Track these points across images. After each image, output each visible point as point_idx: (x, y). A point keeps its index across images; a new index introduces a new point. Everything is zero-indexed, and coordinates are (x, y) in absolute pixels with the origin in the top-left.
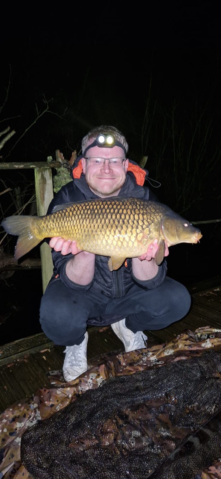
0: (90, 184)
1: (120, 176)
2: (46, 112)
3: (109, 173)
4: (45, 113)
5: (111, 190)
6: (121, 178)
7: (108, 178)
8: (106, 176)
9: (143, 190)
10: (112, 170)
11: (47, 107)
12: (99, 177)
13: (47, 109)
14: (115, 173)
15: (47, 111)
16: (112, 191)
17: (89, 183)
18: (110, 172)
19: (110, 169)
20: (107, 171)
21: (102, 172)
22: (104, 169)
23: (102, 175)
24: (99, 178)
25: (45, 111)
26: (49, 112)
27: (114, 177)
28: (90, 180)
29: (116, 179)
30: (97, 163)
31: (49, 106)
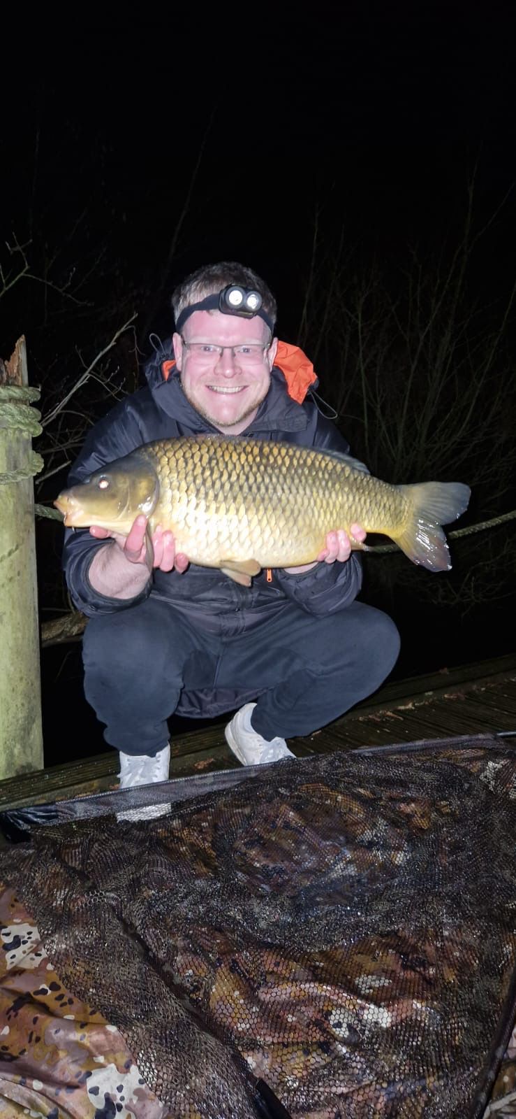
1: (257, 380)
2: (22, 277)
3: (232, 377)
4: (19, 279)
8: (226, 383)
9: (302, 414)
10: (241, 369)
11: (25, 267)
12: (210, 383)
13: (24, 271)
14: (246, 374)
15: (26, 275)
18: (235, 374)
19: (234, 367)
20: (228, 372)
21: (216, 373)
22: (223, 367)
23: (217, 380)
24: (212, 387)
25: (22, 274)
26: (31, 278)
27: (245, 384)
28: (191, 389)
30: (207, 353)
31: (29, 265)
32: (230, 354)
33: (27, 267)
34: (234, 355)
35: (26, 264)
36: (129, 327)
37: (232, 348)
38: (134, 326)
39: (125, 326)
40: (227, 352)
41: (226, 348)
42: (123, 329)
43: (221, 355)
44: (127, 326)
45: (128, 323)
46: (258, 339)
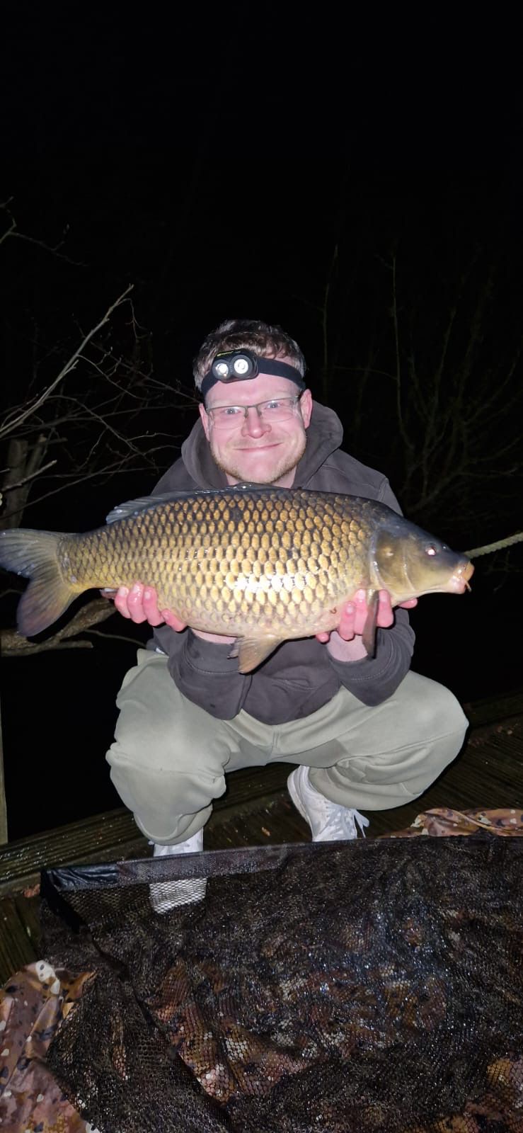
0: (225, 466)
1: (290, 437)
3: (261, 436)
5: (274, 475)
6: (293, 442)
7: (260, 446)
8: (255, 444)
10: (270, 426)
11: (12, 225)
12: (239, 447)
13: (11, 229)
14: (276, 431)
15: (13, 234)
16: (276, 476)
17: (221, 462)
18: (263, 432)
19: (261, 426)
20: (256, 431)
21: (244, 436)
22: (249, 428)
23: (246, 442)
24: (243, 450)
25: (9, 233)
26: (19, 236)
27: (277, 442)
29: (282, 446)
30: (231, 416)
31: (16, 223)
32: (255, 414)
33: (15, 225)
34: (259, 414)
35: (14, 222)
36: (125, 300)
37: (257, 406)
38: (129, 299)
39: (119, 300)
40: (252, 411)
41: (249, 407)
42: (116, 304)
43: (246, 416)
44: (121, 300)
45: (122, 296)
46: (284, 392)
